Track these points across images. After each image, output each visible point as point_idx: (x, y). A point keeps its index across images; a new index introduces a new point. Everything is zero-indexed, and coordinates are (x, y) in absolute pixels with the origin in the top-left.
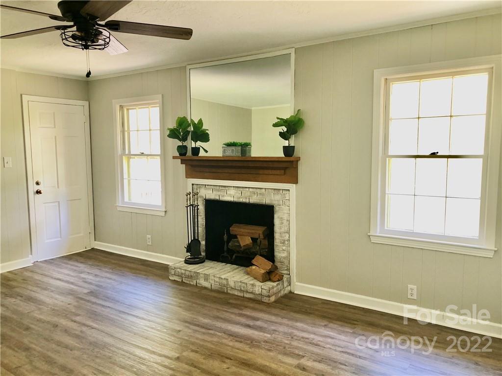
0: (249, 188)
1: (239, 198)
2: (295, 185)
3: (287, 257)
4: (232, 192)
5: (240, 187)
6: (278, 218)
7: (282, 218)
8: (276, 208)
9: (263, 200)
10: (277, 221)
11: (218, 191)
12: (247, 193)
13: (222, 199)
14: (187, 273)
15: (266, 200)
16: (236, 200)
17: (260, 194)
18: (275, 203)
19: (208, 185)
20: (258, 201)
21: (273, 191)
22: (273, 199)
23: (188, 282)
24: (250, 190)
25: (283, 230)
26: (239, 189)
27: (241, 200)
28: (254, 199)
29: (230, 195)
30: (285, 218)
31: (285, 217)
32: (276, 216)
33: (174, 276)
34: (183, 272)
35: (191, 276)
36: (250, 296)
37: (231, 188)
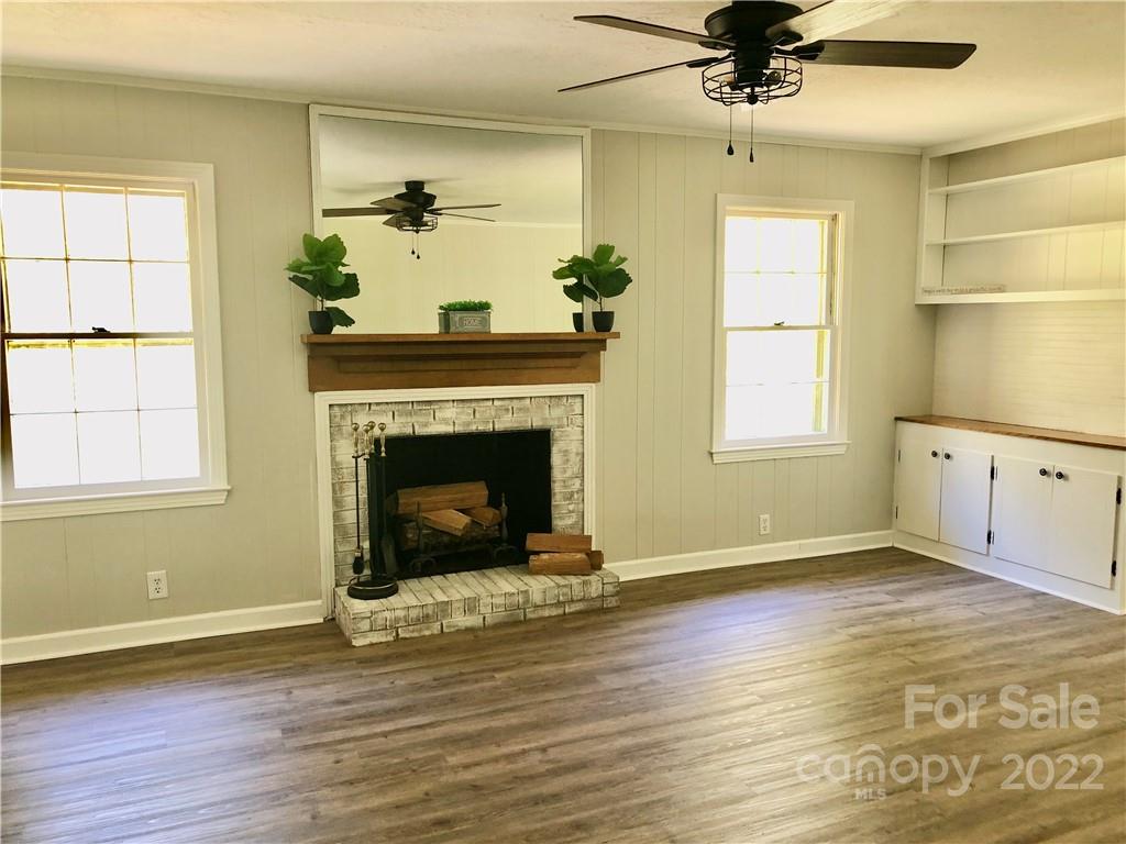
0: (493, 399)
1: (469, 424)
2: (593, 385)
3: (576, 523)
4: (450, 412)
5: (471, 400)
6: (560, 451)
7: (566, 451)
8: (556, 434)
9: (526, 421)
10: (556, 459)
11: (410, 414)
12: (487, 411)
13: (420, 431)
14: (414, 613)
15: (534, 421)
16: (459, 429)
17: (520, 409)
18: (551, 423)
19: (378, 404)
20: (516, 425)
21: (547, 400)
22: (547, 416)
23: (416, 634)
24: (496, 403)
25: (569, 474)
26: (468, 405)
27: (473, 428)
28: (506, 423)
29: (445, 421)
30: (574, 450)
31: (574, 447)
32: (555, 450)
33: (370, 634)
34: (400, 613)
35: (427, 616)
36: (578, 608)
37: (447, 405)
